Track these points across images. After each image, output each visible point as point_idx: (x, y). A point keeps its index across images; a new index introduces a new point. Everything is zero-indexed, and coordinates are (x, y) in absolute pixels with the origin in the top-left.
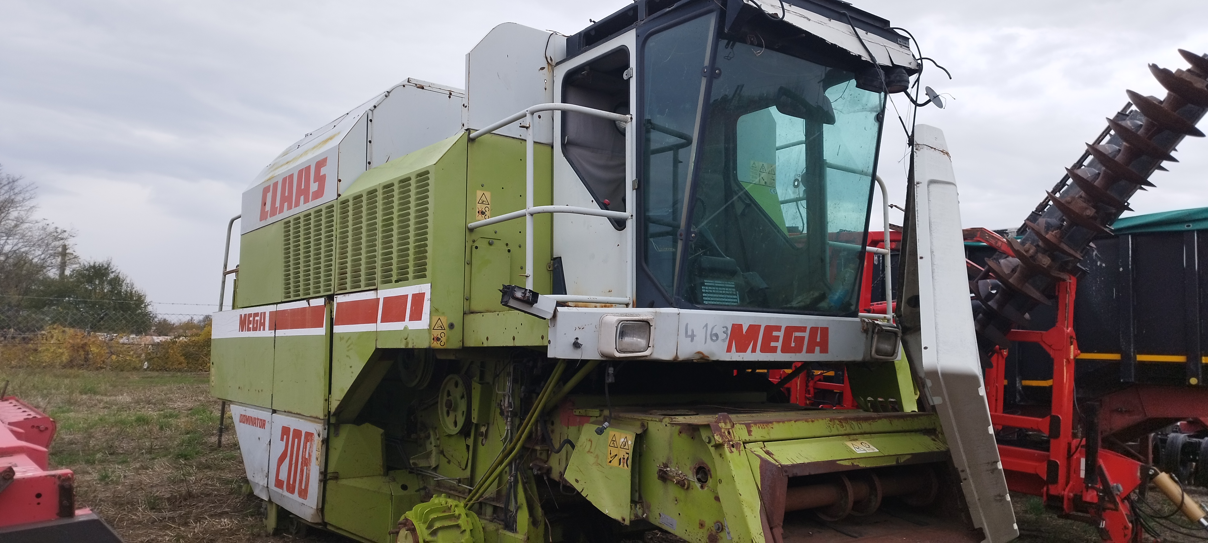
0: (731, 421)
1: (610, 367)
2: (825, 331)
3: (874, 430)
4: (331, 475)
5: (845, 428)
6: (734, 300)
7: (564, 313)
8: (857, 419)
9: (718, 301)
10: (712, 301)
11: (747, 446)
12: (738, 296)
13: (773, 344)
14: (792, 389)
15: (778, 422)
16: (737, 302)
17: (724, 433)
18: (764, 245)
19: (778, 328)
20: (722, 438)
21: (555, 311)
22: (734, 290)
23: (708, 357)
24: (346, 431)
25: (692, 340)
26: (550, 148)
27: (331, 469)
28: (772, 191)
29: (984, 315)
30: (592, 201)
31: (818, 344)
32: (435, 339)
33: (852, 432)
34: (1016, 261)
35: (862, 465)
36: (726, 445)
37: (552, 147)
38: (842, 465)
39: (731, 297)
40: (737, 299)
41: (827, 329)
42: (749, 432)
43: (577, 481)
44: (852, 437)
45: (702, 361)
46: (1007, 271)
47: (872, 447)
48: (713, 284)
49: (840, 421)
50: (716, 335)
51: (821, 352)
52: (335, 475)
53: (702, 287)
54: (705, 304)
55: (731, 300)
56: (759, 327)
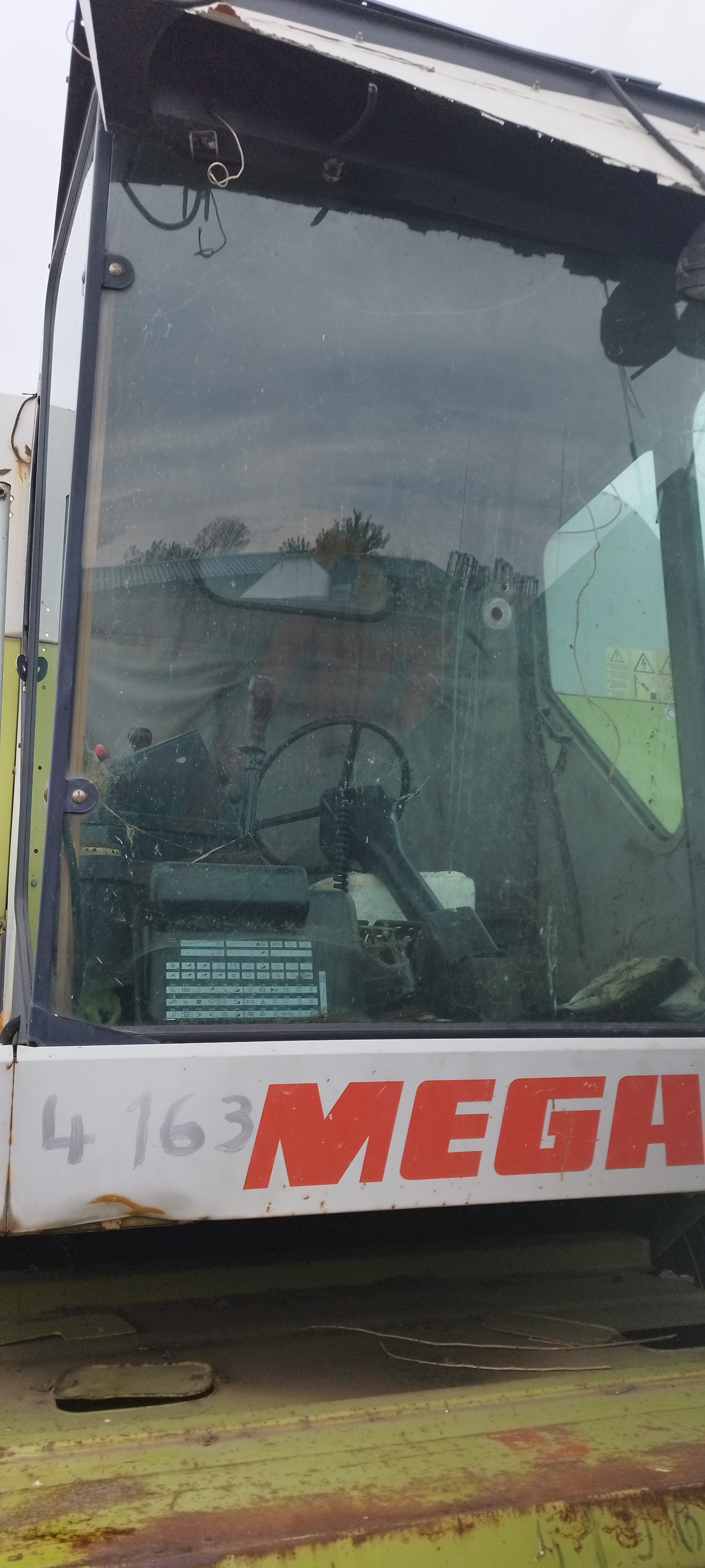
2: (683, 1090)
6: (306, 1002)
9: (231, 1008)
10: (206, 1008)
12: (323, 985)
13: (457, 1146)
16: (318, 1007)
19: (482, 1090)
22: (309, 966)
23: (159, 1211)
25: (75, 1156)
31: (657, 1134)
39: (293, 990)
40: (317, 995)
41: (692, 1081)
48: (221, 953)
50: (194, 1131)
51: (673, 1159)
53: (169, 966)
54: (167, 1022)
55: (294, 1002)
56: (395, 1088)
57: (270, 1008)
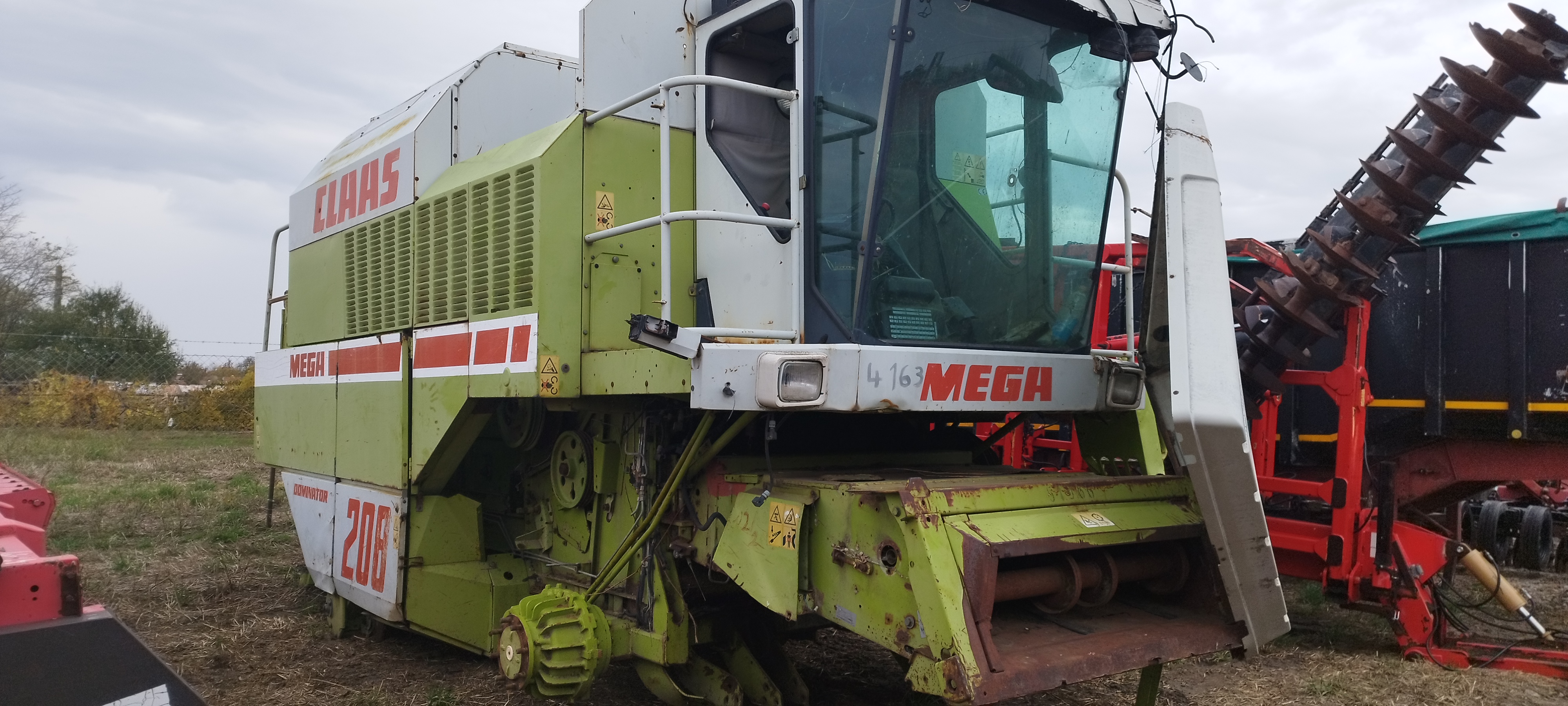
0: (925, 488)
1: (770, 419)
2: (1047, 372)
3: (1109, 498)
4: (414, 560)
5: (1071, 496)
6: (932, 333)
7: (712, 351)
8: (1087, 485)
9: (910, 335)
10: (903, 334)
11: (946, 519)
12: (936, 327)
13: (980, 389)
14: (1005, 449)
15: (987, 489)
16: (935, 336)
17: (917, 503)
18: (969, 262)
19: (987, 369)
20: (915, 510)
21: (700, 349)
22: (930, 320)
23: (897, 406)
24: (432, 504)
25: (877, 385)
26: (691, 135)
27: (413, 554)
28: (981, 191)
29: (1251, 351)
30: (747, 205)
31: (1038, 389)
32: (545, 385)
33: (1081, 500)
34: (1293, 281)
35: (1093, 542)
36: (919, 519)
37: (694, 134)
38: (1067, 543)
39: (927, 328)
40: (934, 331)
41: (1050, 369)
42: (950, 502)
43: (729, 565)
44: (1081, 507)
45: (889, 411)
46: (1282, 294)
47: (1105, 519)
48: (904, 313)
49: (1066, 487)
50: (908, 378)
51: (1042, 399)
52: (419, 561)
53: (890, 317)
54: (893, 338)
55: (927, 333)
56: (963, 367)
57: (921, 335)
